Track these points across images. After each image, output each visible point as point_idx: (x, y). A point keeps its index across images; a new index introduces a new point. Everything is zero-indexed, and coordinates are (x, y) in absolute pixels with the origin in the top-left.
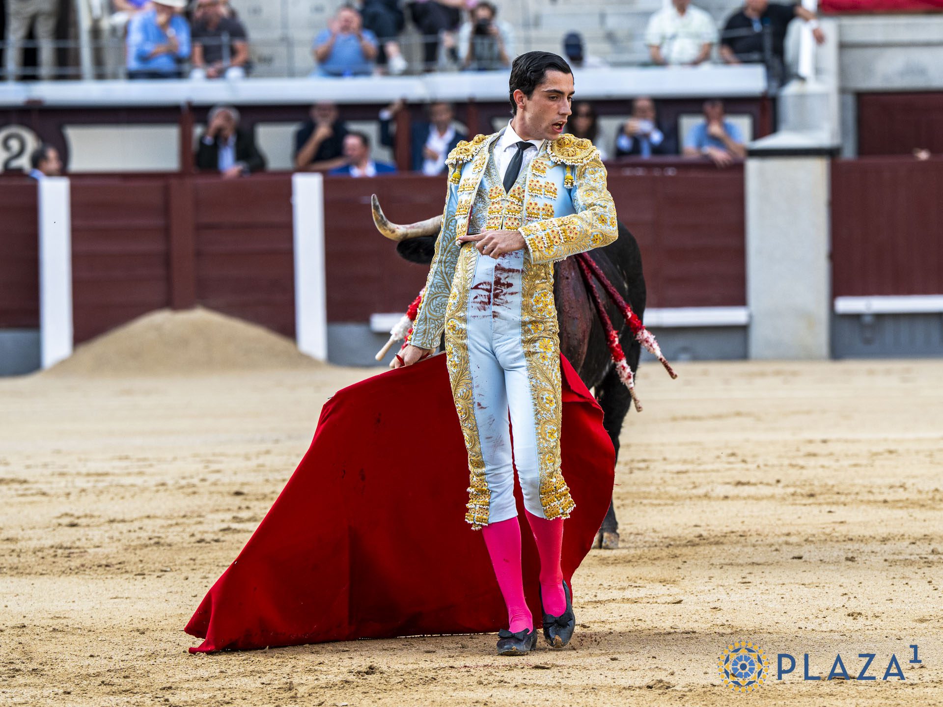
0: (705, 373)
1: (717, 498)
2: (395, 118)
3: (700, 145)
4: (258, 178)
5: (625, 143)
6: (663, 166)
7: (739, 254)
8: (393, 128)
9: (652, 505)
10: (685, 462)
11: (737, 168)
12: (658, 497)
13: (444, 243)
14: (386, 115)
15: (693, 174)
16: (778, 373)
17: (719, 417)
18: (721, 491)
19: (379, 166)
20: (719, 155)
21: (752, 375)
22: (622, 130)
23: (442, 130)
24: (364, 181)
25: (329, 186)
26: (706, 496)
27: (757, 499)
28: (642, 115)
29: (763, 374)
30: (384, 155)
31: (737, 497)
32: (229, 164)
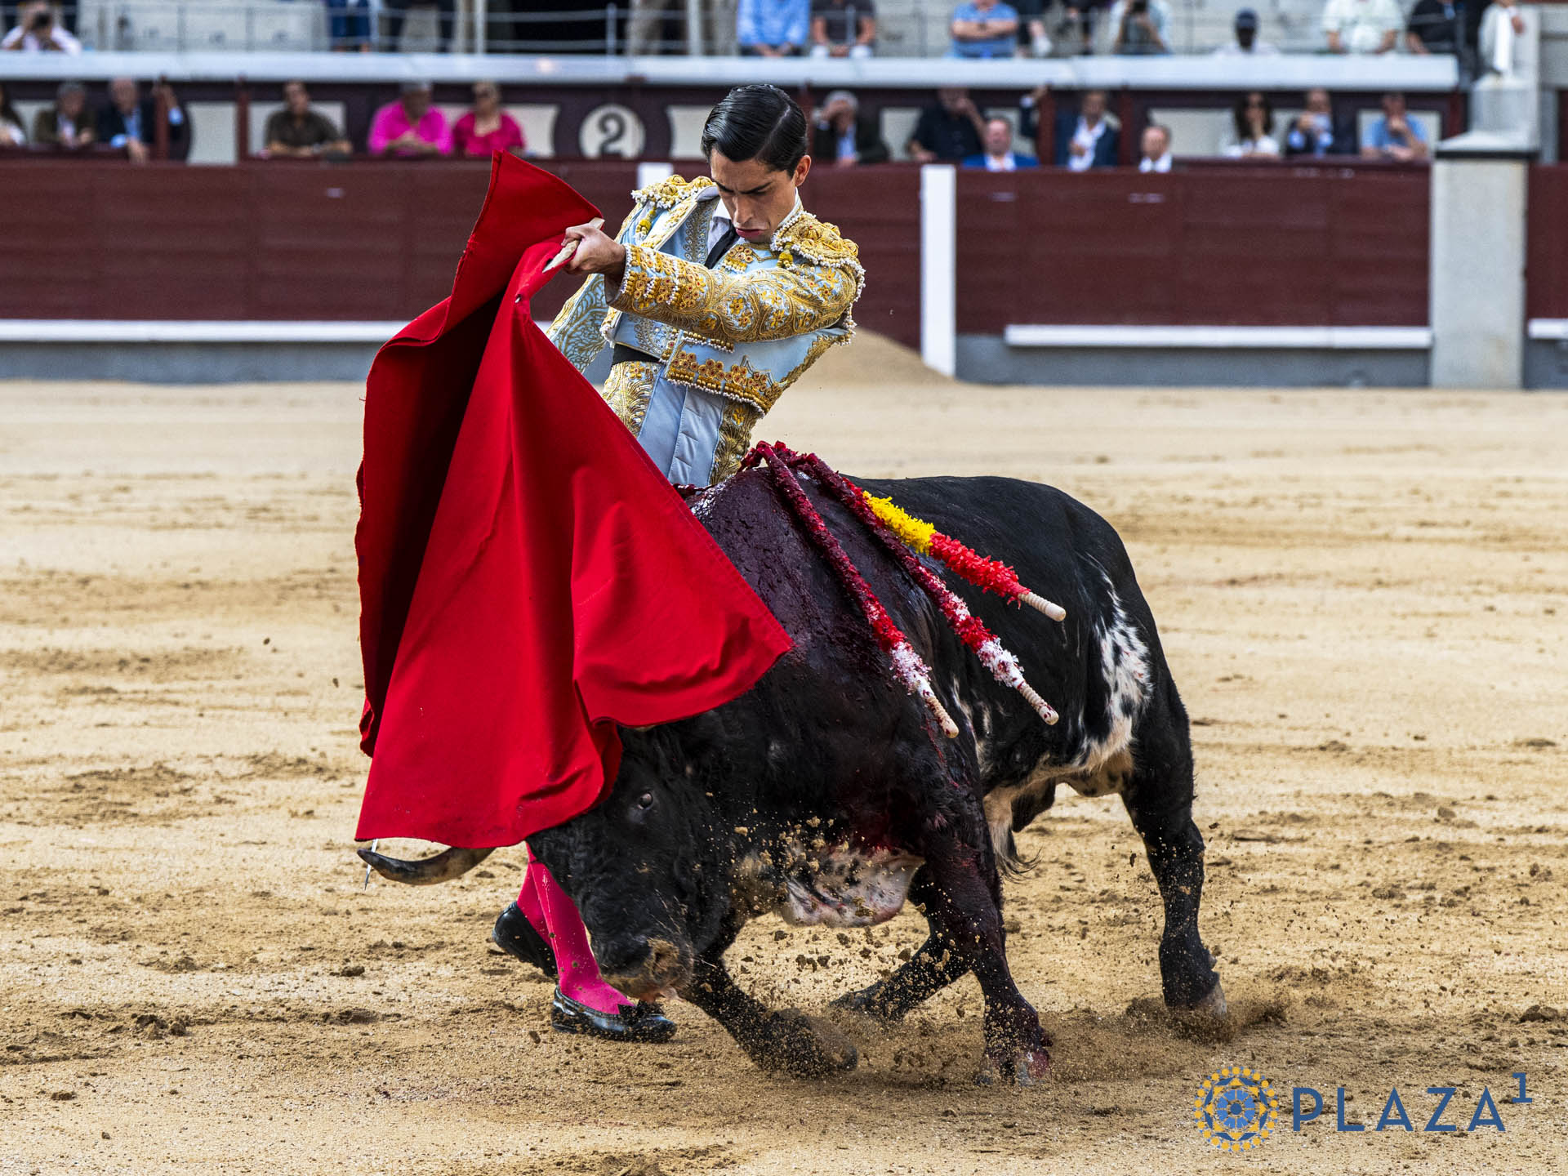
0: (1381, 402)
1: (1398, 540)
2: (1039, 105)
3: (1379, 143)
4: (878, 169)
5: (1297, 139)
6: (1339, 167)
7: (1421, 267)
8: (1035, 117)
9: (1324, 546)
10: (1361, 498)
11: (1420, 171)
12: (1331, 536)
13: (580, 309)
14: (1028, 101)
15: (1373, 177)
16: (1463, 403)
17: (1397, 450)
18: (1403, 531)
19: (1019, 159)
20: (1403, 153)
21: (1432, 406)
22: (1293, 126)
23: (1093, 120)
24: (1002, 176)
25: (961, 182)
26: (1387, 537)
27: (1443, 541)
28: (1315, 108)
29: (1445, 404)
30: (1025, 147)
31: (1421, 540)
32: (848, 153)
